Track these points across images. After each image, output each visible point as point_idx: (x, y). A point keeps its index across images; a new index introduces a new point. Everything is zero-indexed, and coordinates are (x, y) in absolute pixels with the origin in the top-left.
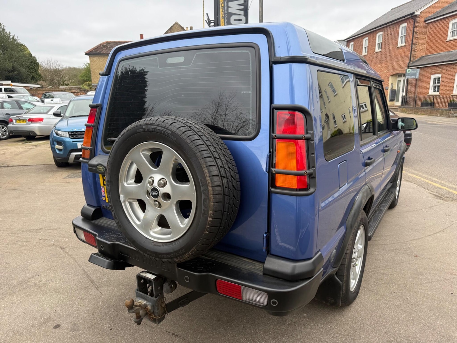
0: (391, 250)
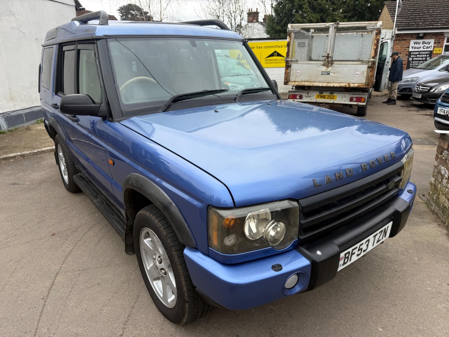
0: (79, 227)
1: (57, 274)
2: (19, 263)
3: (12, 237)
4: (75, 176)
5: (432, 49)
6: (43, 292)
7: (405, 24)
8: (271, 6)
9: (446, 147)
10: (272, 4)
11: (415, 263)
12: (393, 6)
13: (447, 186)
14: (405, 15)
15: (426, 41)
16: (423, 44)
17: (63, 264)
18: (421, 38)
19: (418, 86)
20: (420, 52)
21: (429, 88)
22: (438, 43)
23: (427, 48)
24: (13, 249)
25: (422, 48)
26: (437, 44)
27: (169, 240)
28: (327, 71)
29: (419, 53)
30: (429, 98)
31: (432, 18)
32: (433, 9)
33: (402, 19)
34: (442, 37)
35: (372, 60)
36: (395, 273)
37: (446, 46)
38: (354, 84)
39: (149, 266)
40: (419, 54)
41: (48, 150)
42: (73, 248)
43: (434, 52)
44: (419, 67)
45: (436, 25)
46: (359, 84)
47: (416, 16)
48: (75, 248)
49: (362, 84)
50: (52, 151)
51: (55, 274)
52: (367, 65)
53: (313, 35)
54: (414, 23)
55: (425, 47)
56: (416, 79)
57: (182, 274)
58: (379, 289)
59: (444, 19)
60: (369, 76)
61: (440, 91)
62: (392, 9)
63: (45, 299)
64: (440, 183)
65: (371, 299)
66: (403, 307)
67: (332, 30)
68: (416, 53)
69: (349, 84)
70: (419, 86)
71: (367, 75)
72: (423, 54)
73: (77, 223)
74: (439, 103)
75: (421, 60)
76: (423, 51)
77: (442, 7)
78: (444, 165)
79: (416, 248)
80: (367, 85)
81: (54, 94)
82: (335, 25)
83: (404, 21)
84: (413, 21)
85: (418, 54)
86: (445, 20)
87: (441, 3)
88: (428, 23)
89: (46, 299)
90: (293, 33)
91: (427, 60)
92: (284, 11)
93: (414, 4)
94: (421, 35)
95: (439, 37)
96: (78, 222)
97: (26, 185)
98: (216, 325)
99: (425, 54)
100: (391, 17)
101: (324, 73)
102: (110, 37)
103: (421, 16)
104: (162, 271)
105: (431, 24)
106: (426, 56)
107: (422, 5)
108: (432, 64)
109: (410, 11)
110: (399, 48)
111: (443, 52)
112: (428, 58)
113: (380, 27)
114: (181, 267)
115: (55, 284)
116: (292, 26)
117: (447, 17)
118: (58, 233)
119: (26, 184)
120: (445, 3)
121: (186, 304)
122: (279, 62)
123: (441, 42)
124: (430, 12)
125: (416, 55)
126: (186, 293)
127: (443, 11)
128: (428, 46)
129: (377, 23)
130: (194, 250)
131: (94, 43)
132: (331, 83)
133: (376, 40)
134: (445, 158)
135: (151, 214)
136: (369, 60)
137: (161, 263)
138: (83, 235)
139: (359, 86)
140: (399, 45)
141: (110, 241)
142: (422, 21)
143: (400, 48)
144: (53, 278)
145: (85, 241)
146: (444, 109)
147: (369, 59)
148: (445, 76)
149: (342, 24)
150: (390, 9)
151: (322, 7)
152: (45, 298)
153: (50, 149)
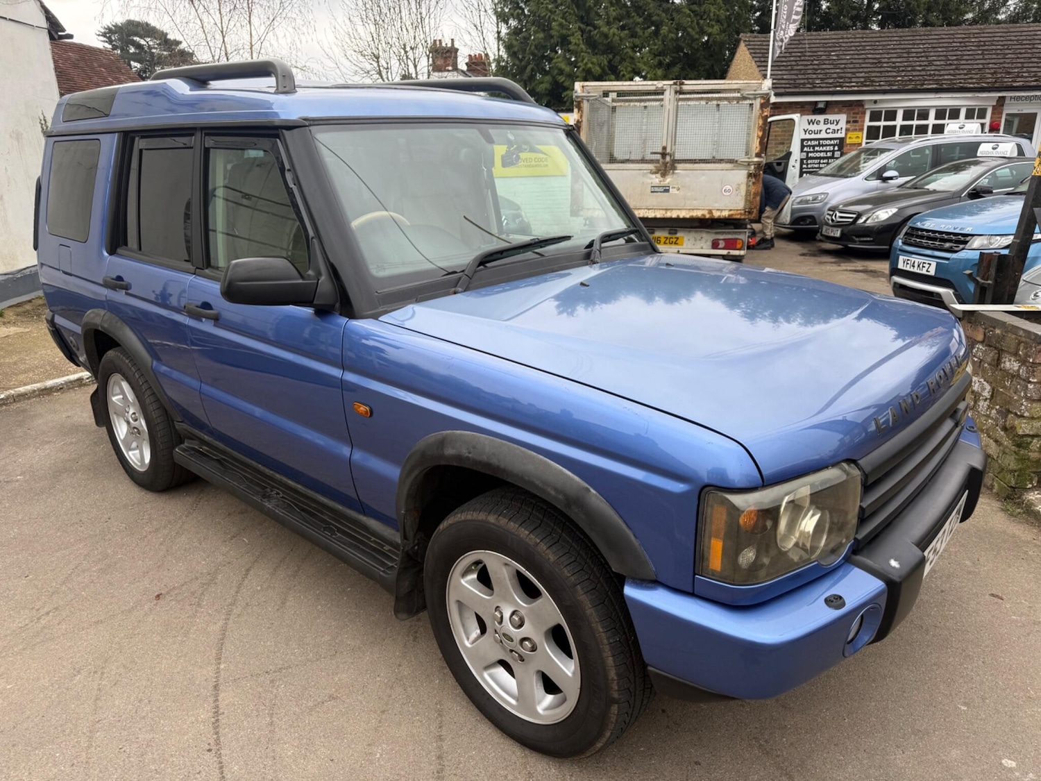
0: (216, 573)
1: (216, 687)
2: (103, 673)
3: (48, 613)
4: (177, 450)
5: (843, 135)
6: (201, 735)
7: (787, 82)
8: (496, 35)
9: (980, 338)
10: (499, 33)
11: (969, 573)
12: (759, 43)
13: (990, 413)
14: (785, 64)
15: (831, 117)
16: (825, 124)
17: (219, 664)
18: (821, 111)
19: (831, 213)
20: (821, 141)
21: (854, 216)
22: (854, 122)
23: (834, 131)
24: (68, 644)
25: (823, 132)
26: (851, 124)
27: (566, 572)
28: (662, 184)
29: (819, 143)
30: (857, 236)
31: (838, 70)
32: (837, 53)
33: (780, 73)
34: (860, 109)
35: (756, 159)
36: (942, 596)
37: (869, 128)
38: (722, 210)
39: (468, 639)
40: (819, 145)
41: (34, 391)
42: (226, 623)
43: (848, 141)
44: (822, 172)
45: (847, 84)
46: (731, 210)
47: (807, 65)
48: (231, 621)
49: (737, 210)
50: (44, 392)
51: (210, 687)
52: (747, 171)
53: (615, 104)
54: (806, 81)
55: (831, 131)
56: (823, 196)
57: (605, 641)
58: (927, 630)
59: (862, 72)
60: (750, 193)
61: (876, 220)
62: (758, 51)
63: (216, 748)
64: (972, 409)
65: (921, 652)
66: (984, 658)
67: (669, 96)
68: (814, 143)
69: (710, 212)
70: (834, 211)
71: (747, 192)
72: (826, 145)
73: (204, 562)
74: (899, 247)
75: (824, 158)
76: (826, 139)
77: (853, 48)
78: (978, 374)
79: (960, 542)
80: (747, 213)
81: (106, 254)
82: (675, 86)
83: (785, 77)
84: (803, 77)
85: (817, 146)
86: (863, 75)
87: (850, 40)
88: (831, 81)
89: (218, 750)
90: (585, 102)
91: (835, 156)
92: (528, 49)
93: (799, 40)
94: (821, 106)
95: (853, 109)
96: (205, 560)
97: (17, 483)
98: (642, 749)
99: (830, 145)
100: (758, 66)
101: (656, 189)
102: (316, 123)
103: (816, 67)
104: (527, 643)
105: (838, 82)
106: (832, 148)
107: (814, 44)
108: (847, 166)
109: (793, 54)
110: (778, 132)
111: (864, 141)
112: (837, 154)
113: (769, 91)
114: (603, 628)
115: (223, 713)
116: (583, 87)
117: (865, 70)
118: (168, 593)
119: (17, 481)
120: (857, 40)
121: (612, 708)
122: (536, 166)
123: (860, 120)
124: (831, 57)
125: (814, 146)
126: (616, 682)
127: (856, 57)
128: (836, 128)
129: (761, 83)
130: (650, 585)
131: (277, 136)
132: (672, 209)
133: (762, 117)
134: (979, 359)
135: (500, 517)
136: (750, 160)
137: (521, 626)
138: (235, 589)
139: (732, 215)
140: (779, 126)
141: (310, 597)
142: (820, 76)
143: (782, 131)
144: (211, 700)
145: (247, 604)
146: (913, 260)
147: (749, 158)
148: (877, 190)
149: (690, 85)
150: (752, 51)
151: (609, 40)
152: (214, 748)
153: (38, 389)
